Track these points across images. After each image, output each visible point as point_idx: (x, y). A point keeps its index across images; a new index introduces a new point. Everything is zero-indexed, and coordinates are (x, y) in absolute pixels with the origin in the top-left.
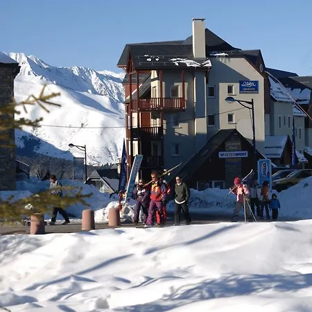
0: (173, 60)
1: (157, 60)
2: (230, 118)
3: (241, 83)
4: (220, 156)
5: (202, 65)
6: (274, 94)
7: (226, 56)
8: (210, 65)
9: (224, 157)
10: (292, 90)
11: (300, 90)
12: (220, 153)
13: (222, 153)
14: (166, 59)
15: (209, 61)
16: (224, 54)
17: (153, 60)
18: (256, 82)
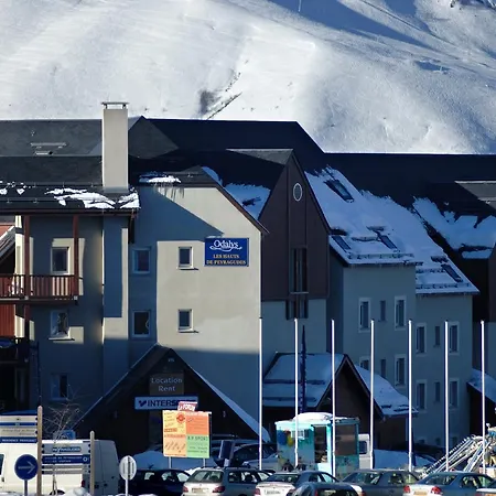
0: (57, 191)
1: (20, 191)
2: (184, 319)
3: (209, 242)
4: (138, 407)
5: (117, 205)
6: (345, 246)
7: (175, 184)
8: (135, 204)
9: (146, 407)
10: (456, 217)
11: (474, 219)
12: (137, 399)
13: (143, 399)
14: (41, 191)
15: (135, 196)
16: (171, 179)
17: (12, 192)
18: (244, 242)
